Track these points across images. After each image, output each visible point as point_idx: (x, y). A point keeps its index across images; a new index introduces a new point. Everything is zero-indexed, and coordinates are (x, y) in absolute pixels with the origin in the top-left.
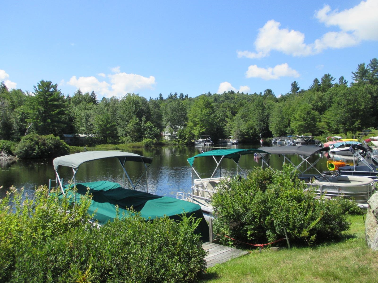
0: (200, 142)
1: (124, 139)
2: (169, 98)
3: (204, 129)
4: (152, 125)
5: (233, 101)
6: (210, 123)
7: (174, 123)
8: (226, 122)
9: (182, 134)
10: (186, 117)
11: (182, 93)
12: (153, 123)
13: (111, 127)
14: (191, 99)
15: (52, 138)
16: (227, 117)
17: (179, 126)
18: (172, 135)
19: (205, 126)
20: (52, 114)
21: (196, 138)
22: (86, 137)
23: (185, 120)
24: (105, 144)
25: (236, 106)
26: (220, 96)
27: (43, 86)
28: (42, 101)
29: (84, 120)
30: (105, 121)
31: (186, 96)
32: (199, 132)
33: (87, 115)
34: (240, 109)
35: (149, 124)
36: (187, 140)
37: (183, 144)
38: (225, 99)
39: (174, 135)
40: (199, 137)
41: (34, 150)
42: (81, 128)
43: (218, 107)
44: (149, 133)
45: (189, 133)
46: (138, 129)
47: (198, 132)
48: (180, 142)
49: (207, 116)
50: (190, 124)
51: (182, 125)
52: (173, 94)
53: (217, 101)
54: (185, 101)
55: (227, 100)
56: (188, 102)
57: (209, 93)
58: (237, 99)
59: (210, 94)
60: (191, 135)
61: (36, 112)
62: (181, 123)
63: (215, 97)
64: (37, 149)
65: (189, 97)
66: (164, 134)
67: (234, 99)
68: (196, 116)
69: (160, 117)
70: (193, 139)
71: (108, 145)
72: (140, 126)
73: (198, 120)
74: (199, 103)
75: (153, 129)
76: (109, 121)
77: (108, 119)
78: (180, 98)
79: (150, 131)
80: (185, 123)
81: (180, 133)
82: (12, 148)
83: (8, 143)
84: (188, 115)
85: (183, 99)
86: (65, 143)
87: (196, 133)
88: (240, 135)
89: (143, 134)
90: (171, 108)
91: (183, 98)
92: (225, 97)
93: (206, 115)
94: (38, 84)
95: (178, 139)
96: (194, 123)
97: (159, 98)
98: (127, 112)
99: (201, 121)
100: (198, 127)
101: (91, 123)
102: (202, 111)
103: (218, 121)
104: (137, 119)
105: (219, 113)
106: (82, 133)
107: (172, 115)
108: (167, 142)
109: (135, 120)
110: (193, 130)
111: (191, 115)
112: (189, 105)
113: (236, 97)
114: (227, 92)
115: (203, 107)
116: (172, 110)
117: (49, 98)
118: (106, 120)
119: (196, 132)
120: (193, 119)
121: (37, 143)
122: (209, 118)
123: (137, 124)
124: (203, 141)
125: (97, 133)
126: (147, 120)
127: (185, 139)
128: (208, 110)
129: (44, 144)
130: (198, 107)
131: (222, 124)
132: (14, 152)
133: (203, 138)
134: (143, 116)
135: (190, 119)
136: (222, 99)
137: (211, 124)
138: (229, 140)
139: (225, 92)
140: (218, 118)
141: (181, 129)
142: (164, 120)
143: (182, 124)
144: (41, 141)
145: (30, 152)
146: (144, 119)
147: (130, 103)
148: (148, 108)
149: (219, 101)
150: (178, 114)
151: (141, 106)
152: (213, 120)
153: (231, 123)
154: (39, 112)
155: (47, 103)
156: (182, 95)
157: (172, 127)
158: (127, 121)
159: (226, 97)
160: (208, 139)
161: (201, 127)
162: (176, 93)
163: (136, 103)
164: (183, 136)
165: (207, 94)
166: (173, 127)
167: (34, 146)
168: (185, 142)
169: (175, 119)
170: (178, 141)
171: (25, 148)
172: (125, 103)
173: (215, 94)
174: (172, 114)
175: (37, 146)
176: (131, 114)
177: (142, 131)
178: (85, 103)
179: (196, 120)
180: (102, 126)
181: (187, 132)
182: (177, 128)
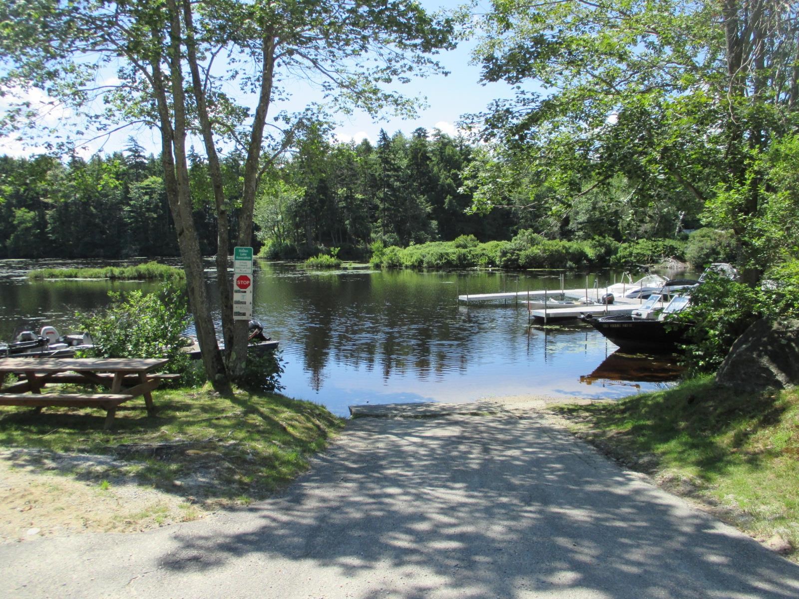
41: (718, 253)
121: (719, 243)
129: (728, 245)
132: (688, 256)
145: (713, 256)
167: (717, 247)
171: (706, 251)
175: (719, 247)
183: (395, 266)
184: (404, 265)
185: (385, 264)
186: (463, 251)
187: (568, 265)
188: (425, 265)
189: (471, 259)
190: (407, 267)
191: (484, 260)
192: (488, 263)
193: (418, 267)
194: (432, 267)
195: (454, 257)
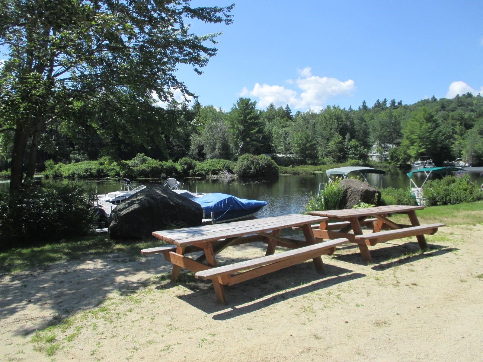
0: (418, 164)
1: (325, 160)
2: (376, 106)
3: (424, 148)
4: (357, 143)
5: (470, 107)
6: (432, 141)
7: (384, 141)
8: (454, 140)
9: (395, 155)
10: (400, 133)
11: (394, 100)
12: (358, 141)
13: (311, 146)
14: (406, 107)
15: (264, 158)
16: (456, 133)
17: (390, 144)
18: (381, 155)
19: (426, 145)
20: (251, 133)
21: (412, 160)
22: (284, 157)
23: (398, 137)
24: (305, 164)
25: (473, 117)
26: (449, 102)
27: (242, 104)
28: (242, 120)
29: (282, 139)
30: (305, 140)
31: (400, 103)
32: (417, 152)
33: (286, 134)
34: (478, 121)
35: (354, 142)
36: (400, 162)
37: (395, 167)
38: (458, 106)
39: (384, 155)
40: (416, 158)
41: (251, 169)
42: (279, 148)
43: (445, 119)
44: (353, 153)
45: (404, 153)
46: (341, 148)
47: (415, 152)
48: (392, 164)
49: (429, 132)
50: (405, 142)
51: (394, 144)
52: (381, 101)
53: (445, 109)
54: (398, 110)
55: (460, 106)
56: (403, 111)
57: (434, 97)
58: (476, 105)
59: (434, 99)
60: (406, 156)
61: (236, 131)
62: (393, 140)
63: (442, 102)
64: (253, 168)
65: (403, 104)
66: (371, 155)
67: (472, 105)
68: (413, 133)
69: (366, 134)
70: (408, 161)
71: (307, 166)
72: (344, 145)
73: (416, 137)
74: (418, 116)
75: (359, 149)
76: (309, 140)
77: (308, 137)
78: (391, 106)
79: (355, 150)
80: (399, 140)
81: (392, 153)
82: (231, 167)
83: (227, 162)
84: (402, 131)
85: (396, 108)
86: (275, 163)
87: (413, 154)
88: (473, 156)
89: (346, 154)
90: (380, 122)
91: (395, 106)
92: (457, 103)
93: (427, 132)
94: (237, 101)
95: (390, 161)
96: (410, 141)
97: (361, 107)
98: (328, 129)
99: (420, 138)
100: (416, 146)
101: (288, 142)
102: (421, 126)
103: (443, 138)
104: (339, 136)
105: (445, 128)
106: (280, 153)
107: (382, 131)
108: (376, 164)
109: (337, 137)
110: (410, 149)
111: (407, 131)
112: (404, 115)
113: (475, 102)
114: (461, 95)
115: (423, 121)
116: (383, 125)
117: (248, 116)
118: (306, 138)
119: (412, 152)
120: (410, 136)
121: (252, 163)
122: (430, 135)
123: (340, 143)
124: (422, 164)
125: (296, 153)
126: (352, 137)
127: (398, 160)
128: (430, 124)
129: (258, 164)
130: (416, 121)
131: (449, 142)
132: (234, 170)
133: (423, 159)
134: (346, 134)
135: (405, 136)
136: (452, 106)
137: (434, 143)
138: (458, 163)
139: (458, 95)
140: (443, 135)
141: (393, 148)
142: (372, 138)
143: (394, 142)
144: (255, 161)
145: (248, 170)
146: (348, 136)
147: (331, 118)
148: (352, 124)
149: (448, 108)
150: (389, 130)
151: (344, 122)
152: (436, 137)
153: (461, 141)
154: (239, 130)
155: (246, 121)
156: (393, 102)
157: (381, 146)
158: (328, 139)
159: (459, 102)
160: (428, 161)
161: (420, 146)
162: (385, 99)
163: (338, 118)
164: (395, 157)
165: (430, 100)
166: (383, 145)
167: (251, 165)
168: (399, 164)
169: (385, 136)
170: (390, 163)
171: (244, 167)
172: (326, 119)
173: (443, 99)
174: (382, 129)
175: (252, 165)
176: (332, 131)
177: (346, 151)
178: (279, 119)
179: (413, 137)
180: (302, 146)
181: (401, 152)
182: (387, 147)
183: (57, 176)
184: (63, 176)
185: (51, 176)
186: (101, 167)
187: (161, 176)
188: (76, 176)
189: (106, 172)
190: (65, 177)
191: (113, 173)
192: (116, 175)
193: (71, 177)
194: (81, 177)
195: (94, 171)
